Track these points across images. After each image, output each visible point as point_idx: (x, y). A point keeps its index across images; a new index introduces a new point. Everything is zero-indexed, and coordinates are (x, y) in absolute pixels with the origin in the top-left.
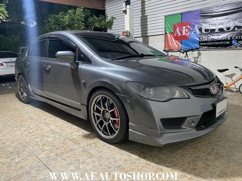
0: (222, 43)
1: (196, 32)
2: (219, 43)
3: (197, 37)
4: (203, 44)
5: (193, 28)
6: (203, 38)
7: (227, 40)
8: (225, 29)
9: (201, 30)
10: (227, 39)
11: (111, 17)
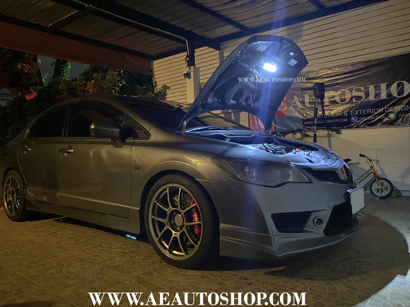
0: (336, 120)
1: (296, 106)
2: (333, 121)
3: (299, 113)
4: (309, 123)
5: (292, 100)
6: (307, 115)
7: (342, 117)
8: (339, 101)
9: (304, 103)
10: (343, 115)
11: (162, 86)
